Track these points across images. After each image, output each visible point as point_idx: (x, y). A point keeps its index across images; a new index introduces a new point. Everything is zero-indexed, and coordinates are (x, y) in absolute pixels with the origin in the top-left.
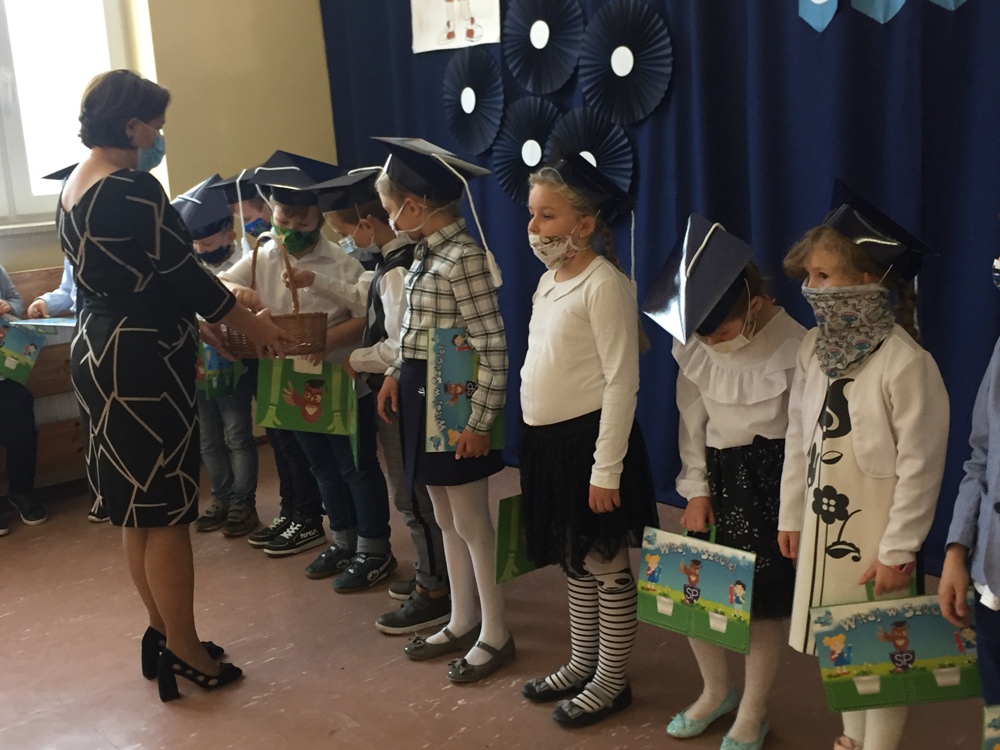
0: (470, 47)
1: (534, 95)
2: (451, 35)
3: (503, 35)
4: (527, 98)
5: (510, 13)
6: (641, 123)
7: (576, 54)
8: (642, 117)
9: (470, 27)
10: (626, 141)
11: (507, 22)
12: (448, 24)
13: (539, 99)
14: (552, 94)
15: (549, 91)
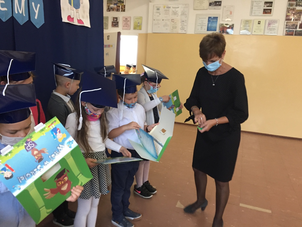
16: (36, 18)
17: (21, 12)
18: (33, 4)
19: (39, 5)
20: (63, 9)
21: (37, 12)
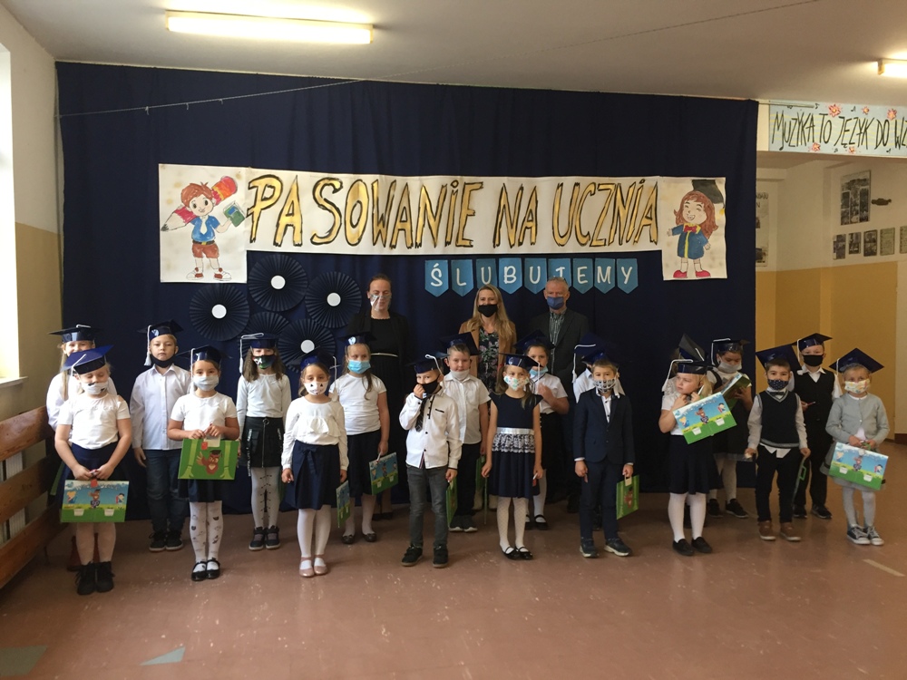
0: (220, 284)
1: (271, 311)
2: (198, 276)
3: (248, 279)
4: (263, 313)
5: (253, 269)
6: (343, 327)
7: (303, 294)
8: (344, 324)
9: (219, 273)
10: (331, 335)
11: (251, 273)
12: (197, 269)
13: (273, 314)
14: (285, 311)
15: (282, 310)
16: (626, 282)
17: (604, 281)
18: (623, 268)
19: (631, 268)
20: (667, 265)
21: (627, 276)
